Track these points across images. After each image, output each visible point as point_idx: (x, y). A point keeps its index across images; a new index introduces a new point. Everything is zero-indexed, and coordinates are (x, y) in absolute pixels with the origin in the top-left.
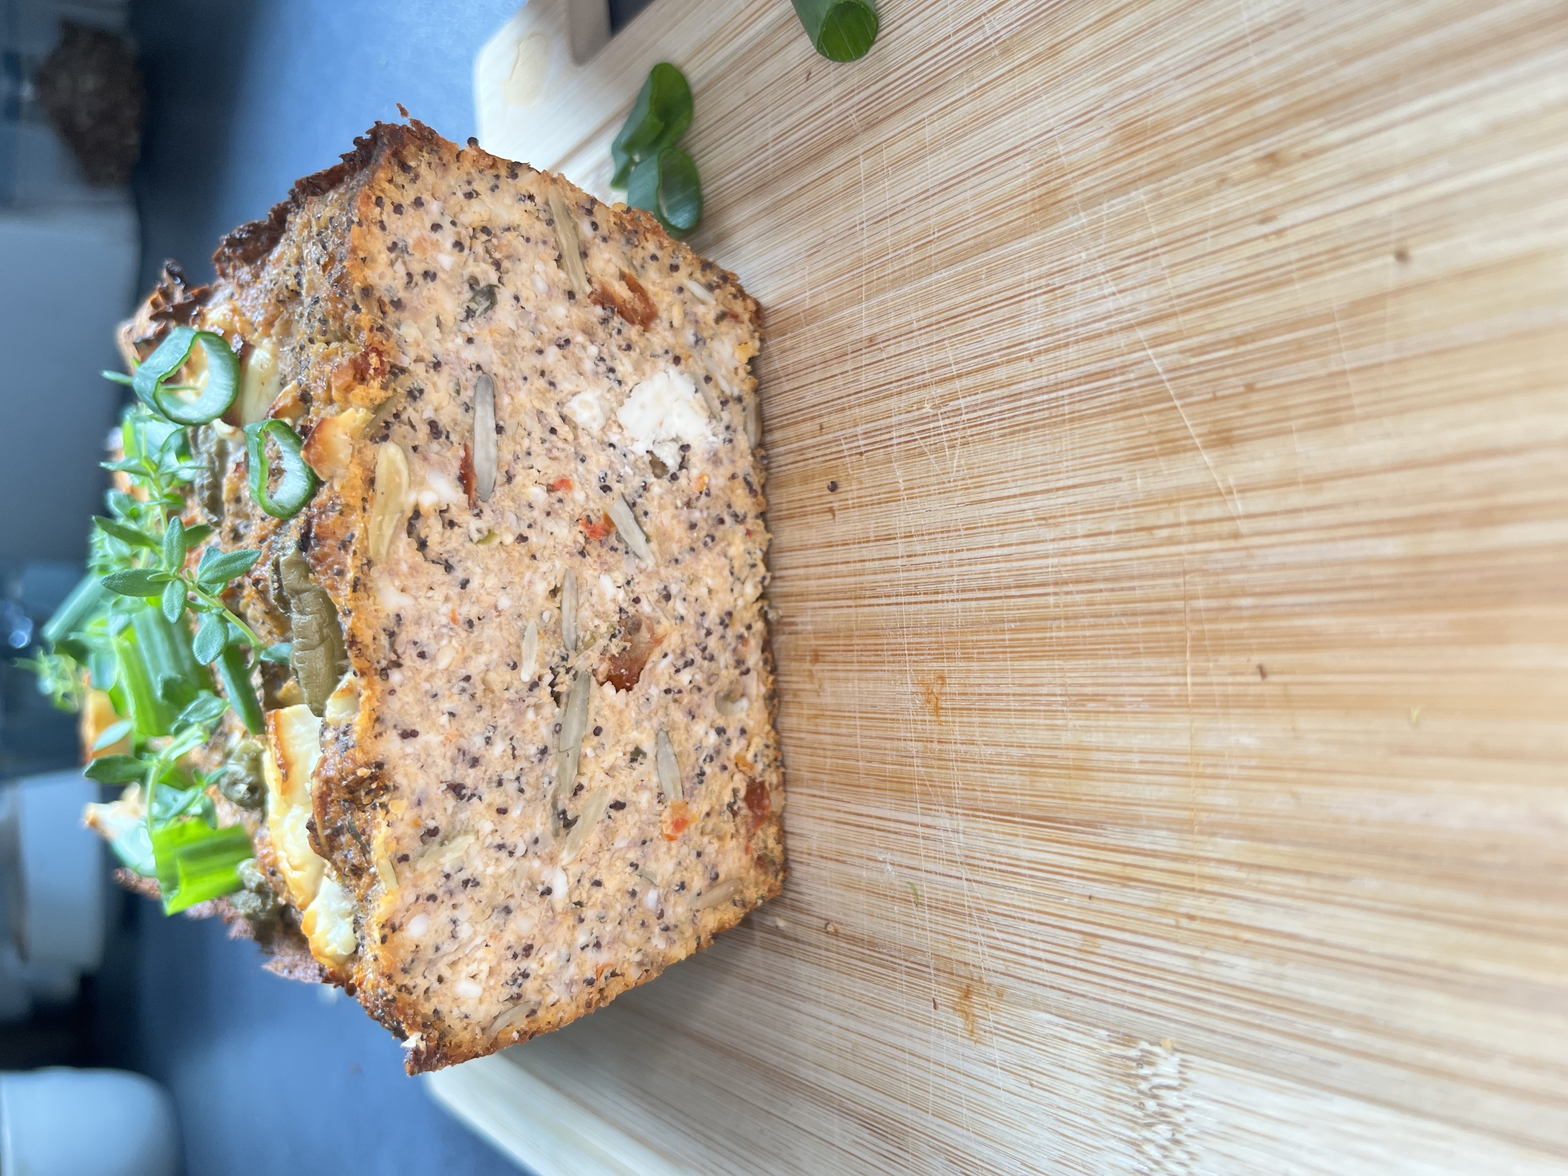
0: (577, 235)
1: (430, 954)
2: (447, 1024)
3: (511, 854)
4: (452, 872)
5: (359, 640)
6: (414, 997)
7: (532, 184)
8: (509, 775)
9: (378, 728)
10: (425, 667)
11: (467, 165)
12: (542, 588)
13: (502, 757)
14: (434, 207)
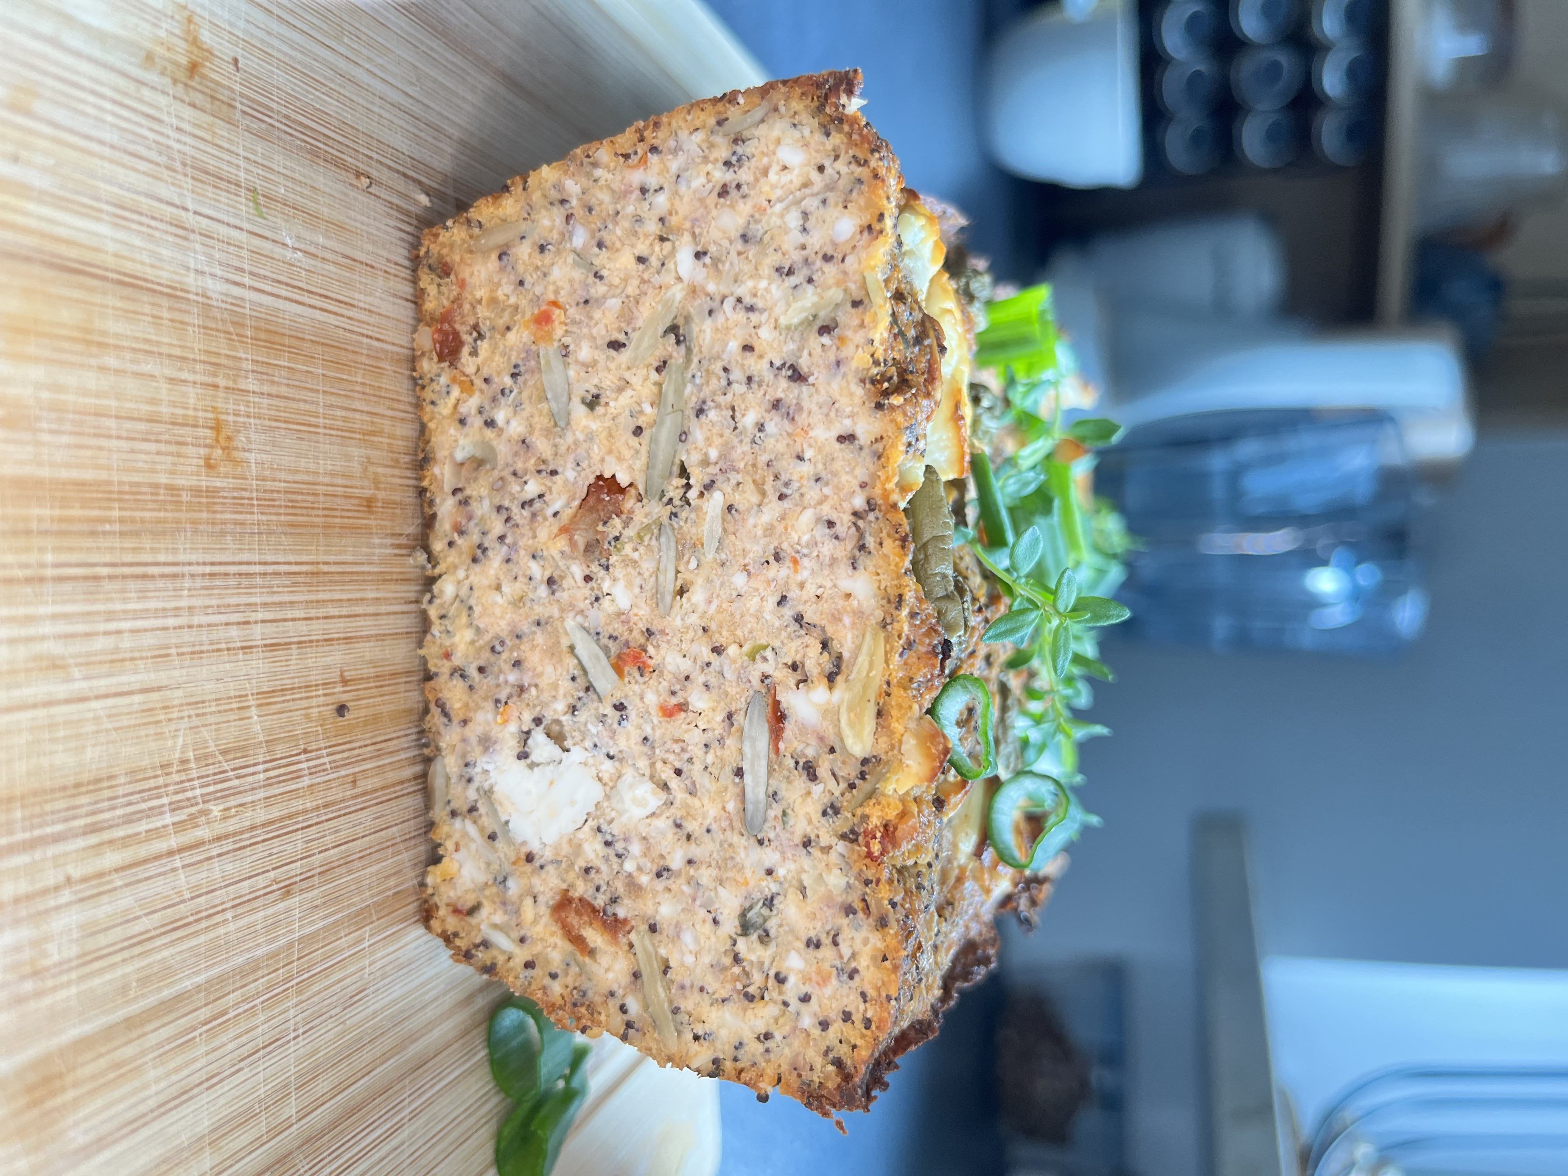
0: (644, 998)
1: (832, 197)
2: (816, 120)
3: (739, 300)
4: (805, 284)
5: (897, 543)
6: (851, 153)
7: (696, 1055)
8: (739, 388)
9: (879, 447)
10: (827, 511)
11: (770, 1072)
12: (697, 596)
13: (746, 409)
14: (807, 1022)
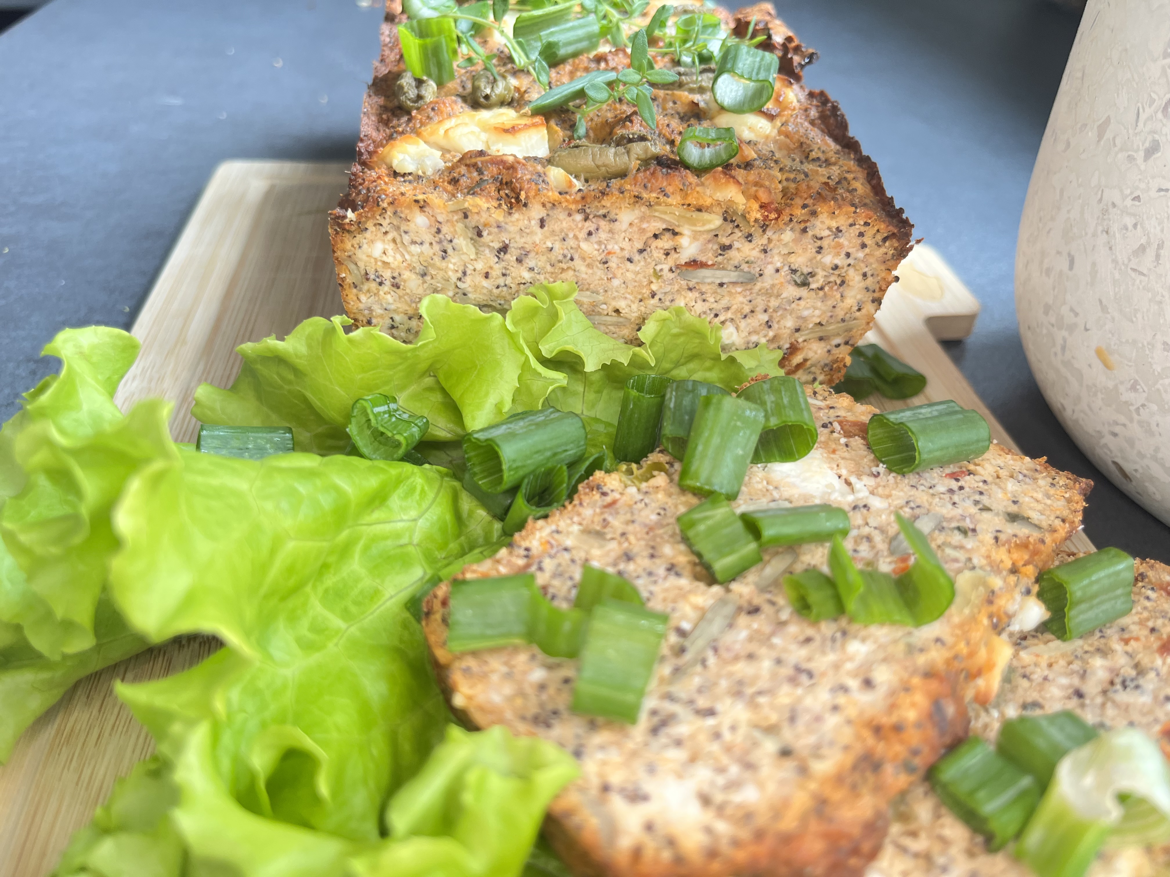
0: (834, 336)
1: (403, 228)
2: (358, 235)
3: (460, 279)
4: (453, 244)
5: (605, 198)
6: (378, 217)
7: (868, 311)
8: (509, 280)
9: (549, 205)
10: (582, 235)
11: (883, 274)
12: (621, 304)
13: (521, 277)
14: (861, 255)
